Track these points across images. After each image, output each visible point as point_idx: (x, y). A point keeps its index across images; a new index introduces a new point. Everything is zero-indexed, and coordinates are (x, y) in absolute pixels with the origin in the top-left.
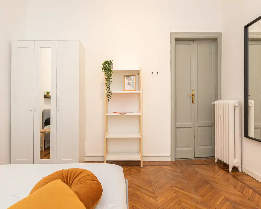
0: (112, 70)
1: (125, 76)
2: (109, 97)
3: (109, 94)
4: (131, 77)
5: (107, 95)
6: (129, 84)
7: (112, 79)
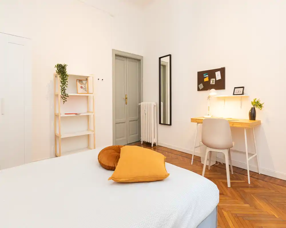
0: (67, 74)
1: (77, 80)
2: (64, 99)
3: (65, 96)
4: (83, 81)
5: (62, 97)
6: (82, 87)
7: (67, 82)
